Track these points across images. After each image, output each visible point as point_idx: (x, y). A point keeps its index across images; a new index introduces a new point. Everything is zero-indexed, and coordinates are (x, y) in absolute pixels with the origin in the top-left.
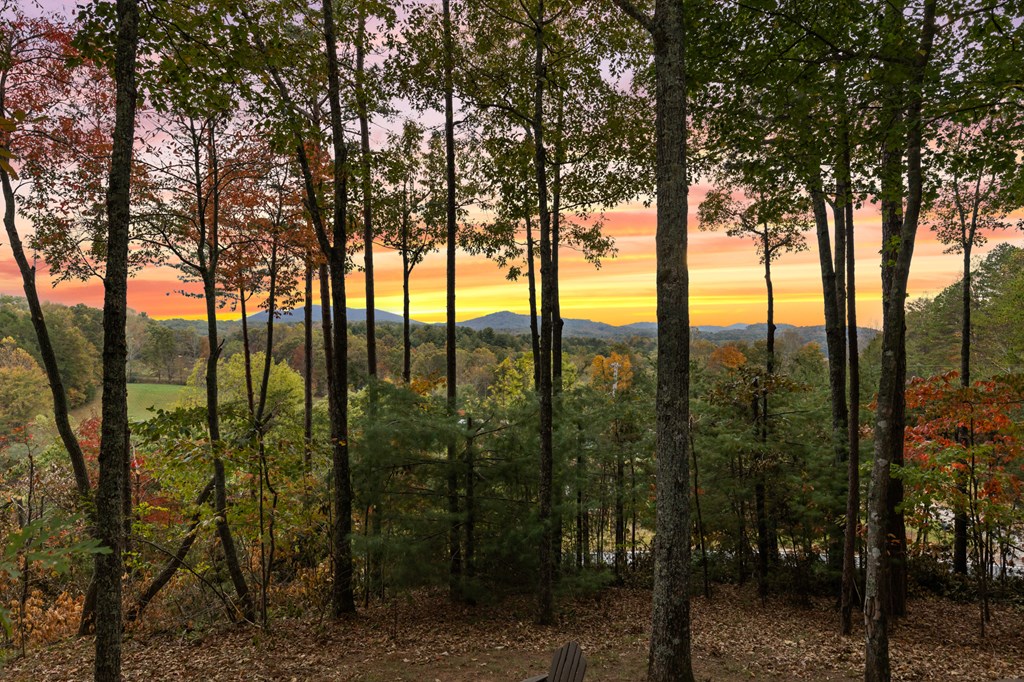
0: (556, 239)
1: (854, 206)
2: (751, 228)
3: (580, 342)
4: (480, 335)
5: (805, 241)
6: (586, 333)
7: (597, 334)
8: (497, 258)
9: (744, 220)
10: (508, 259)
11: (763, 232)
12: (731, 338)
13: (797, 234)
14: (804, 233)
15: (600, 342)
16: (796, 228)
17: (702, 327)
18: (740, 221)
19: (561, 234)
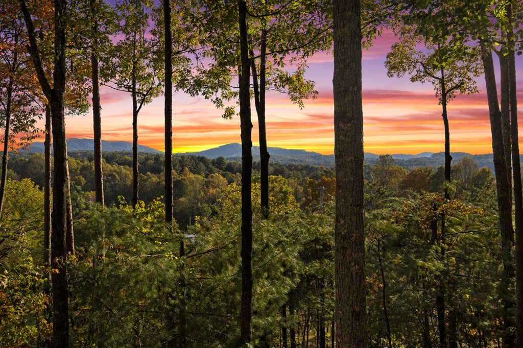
0: (263, 83)
1: (516, 53)
2: (431, 75)
3: (297, 168)
4: (213, 163)
5: (476, 85)
6: (301, 161)
7: (310, 162)
8: (214, 100)
9: (425, 68)
10: (224, 100)
11: (441, 77)
12: (419, 164)
13: (469, 79)
14: (474, 79)
15: (312, 168)
16: (469, 74)
17: (395, 155)
18: (422, 68)
19: (267, 78)
